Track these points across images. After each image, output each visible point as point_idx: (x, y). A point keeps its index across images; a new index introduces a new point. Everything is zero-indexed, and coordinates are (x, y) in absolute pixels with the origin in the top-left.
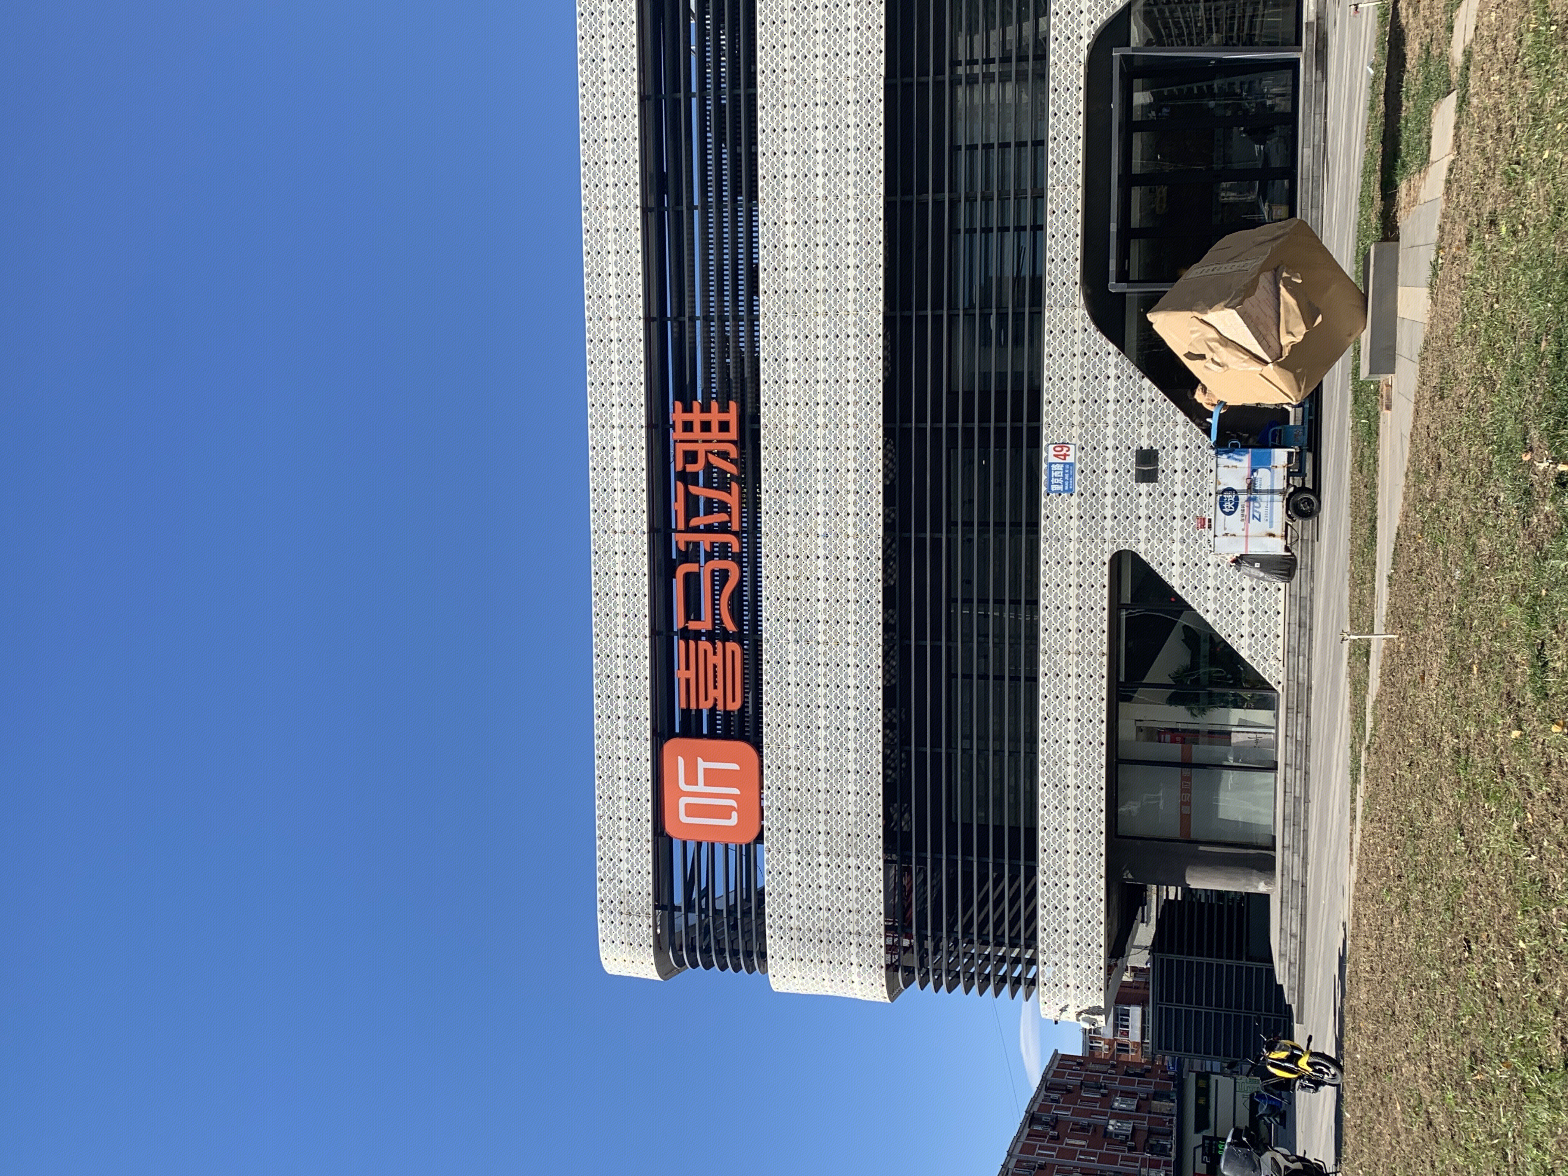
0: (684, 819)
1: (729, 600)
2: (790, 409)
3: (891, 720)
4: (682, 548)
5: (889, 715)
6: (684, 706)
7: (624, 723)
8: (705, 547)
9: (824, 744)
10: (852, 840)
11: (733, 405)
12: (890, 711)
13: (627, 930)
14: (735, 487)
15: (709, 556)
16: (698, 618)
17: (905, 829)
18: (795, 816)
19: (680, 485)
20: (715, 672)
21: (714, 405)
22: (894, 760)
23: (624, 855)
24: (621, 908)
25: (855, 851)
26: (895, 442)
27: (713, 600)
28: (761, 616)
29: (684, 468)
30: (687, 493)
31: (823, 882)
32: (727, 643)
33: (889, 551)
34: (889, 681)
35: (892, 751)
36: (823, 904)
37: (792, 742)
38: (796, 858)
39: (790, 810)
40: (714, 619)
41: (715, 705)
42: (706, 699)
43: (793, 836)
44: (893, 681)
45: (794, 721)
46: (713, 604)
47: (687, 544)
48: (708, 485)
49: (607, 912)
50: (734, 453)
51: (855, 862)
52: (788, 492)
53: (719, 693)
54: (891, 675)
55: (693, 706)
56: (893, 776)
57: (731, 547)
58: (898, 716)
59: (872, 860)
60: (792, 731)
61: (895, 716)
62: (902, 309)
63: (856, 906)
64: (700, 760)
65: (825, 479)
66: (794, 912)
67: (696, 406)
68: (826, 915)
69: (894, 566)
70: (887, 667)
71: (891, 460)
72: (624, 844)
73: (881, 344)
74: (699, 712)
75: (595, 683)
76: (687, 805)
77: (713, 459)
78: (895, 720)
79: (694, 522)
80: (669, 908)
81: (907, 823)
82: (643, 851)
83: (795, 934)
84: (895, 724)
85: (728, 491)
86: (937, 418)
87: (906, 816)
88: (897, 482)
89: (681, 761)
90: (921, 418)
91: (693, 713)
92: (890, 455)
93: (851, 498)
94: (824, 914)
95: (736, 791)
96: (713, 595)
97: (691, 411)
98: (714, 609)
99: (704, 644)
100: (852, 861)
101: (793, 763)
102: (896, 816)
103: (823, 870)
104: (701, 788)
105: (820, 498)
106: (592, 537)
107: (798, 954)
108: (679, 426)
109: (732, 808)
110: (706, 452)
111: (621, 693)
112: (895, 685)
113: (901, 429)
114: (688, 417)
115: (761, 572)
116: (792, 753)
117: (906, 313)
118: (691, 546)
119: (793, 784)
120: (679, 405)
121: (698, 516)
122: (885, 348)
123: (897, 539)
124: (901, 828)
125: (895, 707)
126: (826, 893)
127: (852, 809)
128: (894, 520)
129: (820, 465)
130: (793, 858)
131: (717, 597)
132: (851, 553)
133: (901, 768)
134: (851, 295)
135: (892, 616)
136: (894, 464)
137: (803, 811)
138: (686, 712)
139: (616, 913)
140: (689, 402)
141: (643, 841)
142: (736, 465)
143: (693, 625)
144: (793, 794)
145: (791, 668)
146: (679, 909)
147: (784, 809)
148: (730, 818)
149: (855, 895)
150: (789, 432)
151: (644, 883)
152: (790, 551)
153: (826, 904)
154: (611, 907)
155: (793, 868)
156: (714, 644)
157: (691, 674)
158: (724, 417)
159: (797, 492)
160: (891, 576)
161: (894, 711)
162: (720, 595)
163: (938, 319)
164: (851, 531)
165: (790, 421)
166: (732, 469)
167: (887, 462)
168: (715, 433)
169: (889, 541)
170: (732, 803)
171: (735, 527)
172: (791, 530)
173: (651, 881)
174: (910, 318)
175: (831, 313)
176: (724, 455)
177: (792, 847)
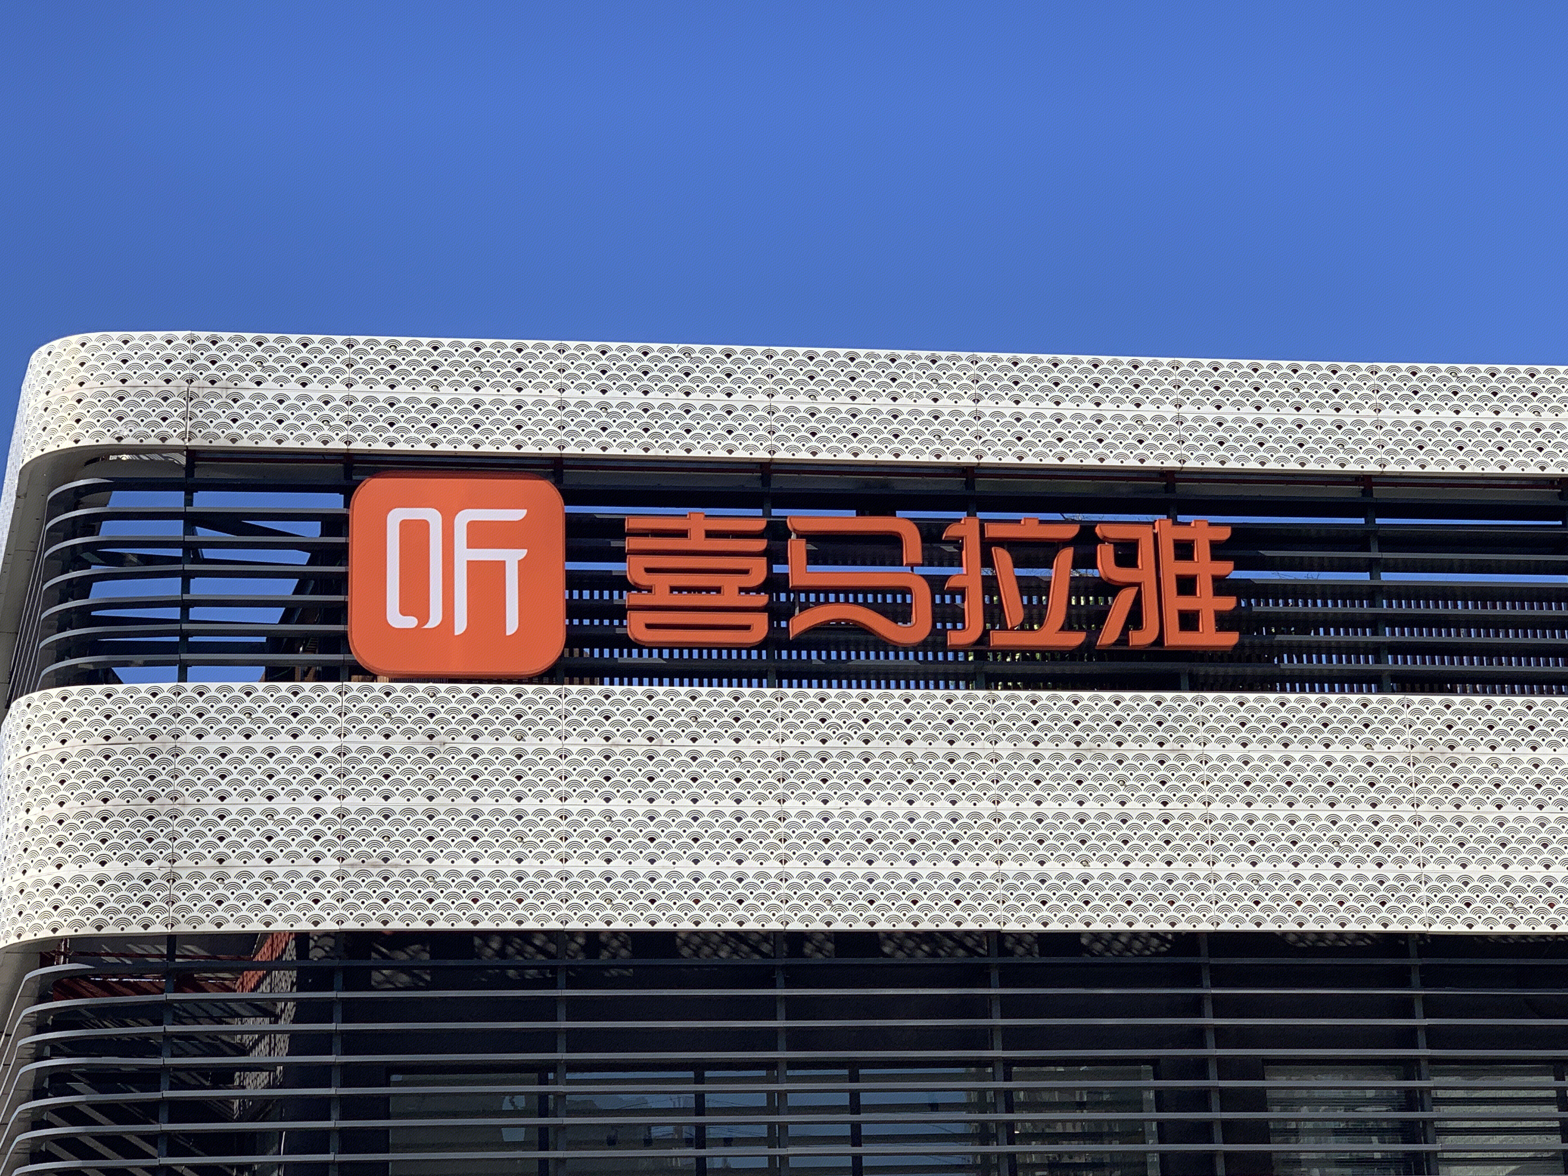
0: (396, 517)
1: (848, 621)
2: (1235, 751)
3: (605, 946)
4: (951, 532)
5: (615, 943)
6: (631, 524)
7: (593, 402)
8: (957, 576)
9: (575, 810)
10: (375, 866)
11: (1231, 639)
12: (624, 945)
13: (153, 391)
14: (1076, 639)
15: (937, 584)
16: (813, 559)
17: (376, 976)
18: (420, 748)
19: (1071, 531)
20: (708, 590)
21: (1228, 603)
22: (520, 952)
23: (315, 390)
24: (201, 381)
25: (352, 871)
26: (1164, 954)
27: (856, 591)
28: (830, 686)
29: (1102, 541)
30: (1055, 546)
31: (281, 804)
32: (765, 616)
33: (950, 943)
34: (686, 943)
35: (540, 950)
36: (234, 804)
37: (574, 744)
38: (330, 747)
39: (431, 737)
40: (807, 590)
41: (639, 588)
42: (648, 570)
43: (376, 742)
44: (686, 951)
45: (618, 750)
46: (846, 590)
47: (958, 543)
48: (1077, 587)
49: (190, 350)
50: (1140, 639)
51: (328, 872)
52: (1078, 744)
53: (662, 597)
54: (699, 948)
55: (631, 543)
56: (489, 952)
57: (954, 628)
58: (613, 962)
59: (334, 908)
60: (596, 743)
61: (614, 956)
62: (1423, 968)
63: (233, 873)
64: (522, 553)
65: (1107, 816)
66: (212, 743)
67: (1226, 569)
68: (210, 810)
69: (919, 953)
70: (716, 939)
71: (1128, 947)
72: (338, 391)
73: (1327, 928)
74: (620, 555)
75: (673, 346)
76: (424, 526)
77: (1126, 598)
78: (605, 955)
79: (1002, 557)
80: (190, 481)
81: (388, 980)
82: (326, 431)
83: (165, 742)
84: (597, 957)
85: (1068, 627)
86: (1224, 1037)
87: (404, 978)
88: (1087, 958)
89: (518, 515)
90: (1222, 1007)
91: (615, 544)
92: (1137, 945)
93: (1075, 868)
94: (211, 805)
95: (460, 625)
96: (865, 591)
97: (1214, 558)
98: (837, 591)
99: (758, 570)
100: (329, 866)
101: (531, 744)
102: (401, 956)
103: (307, 804)
104: (464, 554)
105: (1071, 807)
106: (964, 355)
107: (119, 749)
108: (1183, 534)
109: (424, 617)
110: (1139, 585)
111: (656, 398)
112: (679, 955)
113: (1198, 968)
114: (1202, 551)
115: (917, 687)
116: (552, 744)
117: (1415, 978)
118: (950, 549)
119: (486, 744)
120: (1225, 534)
121: (1016, 565)
122: (1321, 936)
123: (976, 960)
124: (378, 969)
125: (635, 954)
126: (258, 809)
127: (442, 865)
128: (1011, 953)
129: (1133, 807)
130: (331, 742)
131: (860, 597)
132: (967, 868)
133: (504, 968)
134: (1454, 870)
135: (819, 950)
136: (1120, 954)
137: (431, 764)
138: (617, 528)
139: (190, 370)
140: (1230, 553)
141: (347, 432)
142: (1118, 642)
143: (797, 549)
144: (465, 744)
145: (727, 745)
146: (189, 502)
147: (431, 725)
148: (404, 611)
149: (257, 872)
150: (1192, 748)
151: (257, 430)
152: (962, 747)
153: (234, 810)
154: (202, 361)
155: (307, 742)
156: (758, 590)
157: (696, 541)
158: (1207, 621)
159: (1079, 762)
160: (900, 947)
161: (624, 953)
162: (865, 604)
163: (1407, 1038)
164: (1010, 867)
165: (1214, 750)
166: (1109, 634)
167: (1123, 939)
168: (1175, 603)
169: (969, 942)
170: (435, 619)
171: (998, 639)
172: (1004, 748)
173: (262, 444)
174: (1407, 985)
175: (1418, 832)
176: (1135, 619)
177: (354, 741)
